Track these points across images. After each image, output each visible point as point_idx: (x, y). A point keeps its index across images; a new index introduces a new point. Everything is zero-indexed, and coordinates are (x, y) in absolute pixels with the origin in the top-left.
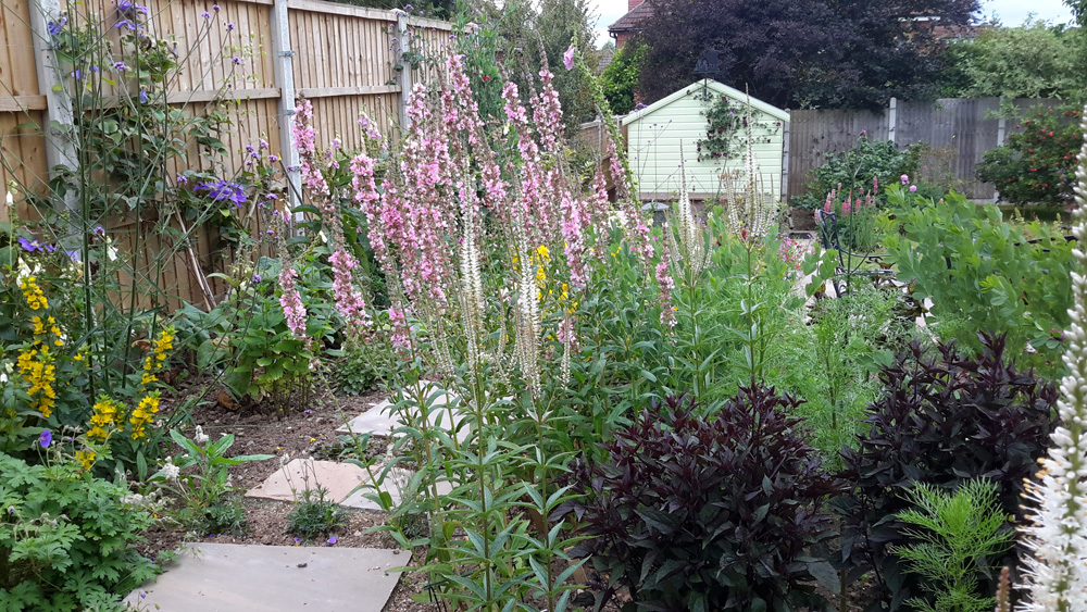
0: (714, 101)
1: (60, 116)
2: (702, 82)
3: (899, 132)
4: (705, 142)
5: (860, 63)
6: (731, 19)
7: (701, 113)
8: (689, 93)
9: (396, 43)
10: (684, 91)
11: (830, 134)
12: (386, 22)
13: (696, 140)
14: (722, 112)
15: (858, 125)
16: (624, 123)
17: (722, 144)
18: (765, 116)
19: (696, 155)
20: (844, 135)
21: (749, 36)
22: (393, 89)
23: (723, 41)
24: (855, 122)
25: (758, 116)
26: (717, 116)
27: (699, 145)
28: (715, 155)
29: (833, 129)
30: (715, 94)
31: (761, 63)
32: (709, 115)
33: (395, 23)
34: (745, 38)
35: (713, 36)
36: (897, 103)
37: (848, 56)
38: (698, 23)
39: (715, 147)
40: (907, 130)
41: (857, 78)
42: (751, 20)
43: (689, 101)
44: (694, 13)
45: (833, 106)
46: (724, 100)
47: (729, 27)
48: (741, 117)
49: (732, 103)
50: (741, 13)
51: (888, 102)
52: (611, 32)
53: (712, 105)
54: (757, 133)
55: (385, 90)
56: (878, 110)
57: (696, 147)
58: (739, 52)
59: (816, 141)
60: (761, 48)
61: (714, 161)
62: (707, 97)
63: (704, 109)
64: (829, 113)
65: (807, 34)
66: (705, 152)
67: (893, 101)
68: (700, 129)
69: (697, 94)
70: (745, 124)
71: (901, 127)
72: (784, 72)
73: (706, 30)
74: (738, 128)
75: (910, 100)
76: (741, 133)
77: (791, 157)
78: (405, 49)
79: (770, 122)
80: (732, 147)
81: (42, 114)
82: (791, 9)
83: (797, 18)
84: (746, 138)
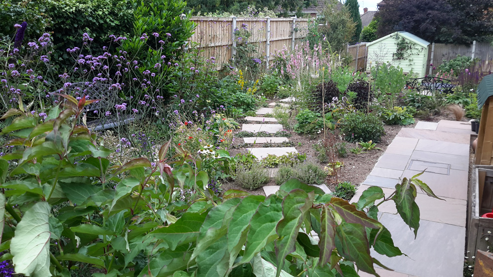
0: (400, 39)
1: (235, 45)
2: (396, 33)
3: (476, 54)
4: (396, 54)
5: (462, 28)
6: (414, 9)
7: (395, 44)
8: (391, 36)
9: (292, 25)
10: (389, 35)
11: (449, 53)
12: (290, 21)
13: (392, 53)
14: (403, 43)
15: (460, 50)
16: (367, 45)
17: (402, 55)
18: (418, 46)
19: (392, 58)
20: (454, 54)
21: (419, 16)
22: (291, 37)
23: (410, 17)
24: (459, 49)
25: (415, 45)
26: (400, 45)
27: (393, 54)
28: (399, 58)
29: (450, 51)
30: (400, 37)
31: (423, 26)
32: (398, 44)
33: (292, 21)
34: (418, 16)
35: (407, 15)
36: (476, 43)
37: (457, 24)
38: (402, 10)
39: (399, 56)
40: (480, 53)
41: (460, 33)
42: (422, 10)
43: (391, 39)
44: (400, 6)
45: (451, 43)
46: (404, 39)
47: (413, 12)
48: (409, 45)
49: (406, 41)
50: (418, 7)
51: (472, 43)
52: (378, 6)
53: (399, 41)
54: (414, 51)
55: (288, 38)
56: (469, 45)
57: (392, 55)
58: (416, 21)
59: (443, 55)
60: (424, 20)
61: (398, 61)
62: (397, 38)
63: (396, 42)
64: (449, 45)
65: (442, 16)
66: (395, 57)
67: (474, 42)
68: (394, 49)
69: (394, 37)
70: (411, 48)
71: (477, 52)
72: (432, 30)
73: (404, 13)
74: (408, 49)
75: (481, 42)
76: (409, 51)
77: (433, 61)
78: (294, 27)
79: (420, 48)
80: (405, 56)
81: (232, 45)
82: (436, 6)
83: (437, 10)
84: (410, 53)
